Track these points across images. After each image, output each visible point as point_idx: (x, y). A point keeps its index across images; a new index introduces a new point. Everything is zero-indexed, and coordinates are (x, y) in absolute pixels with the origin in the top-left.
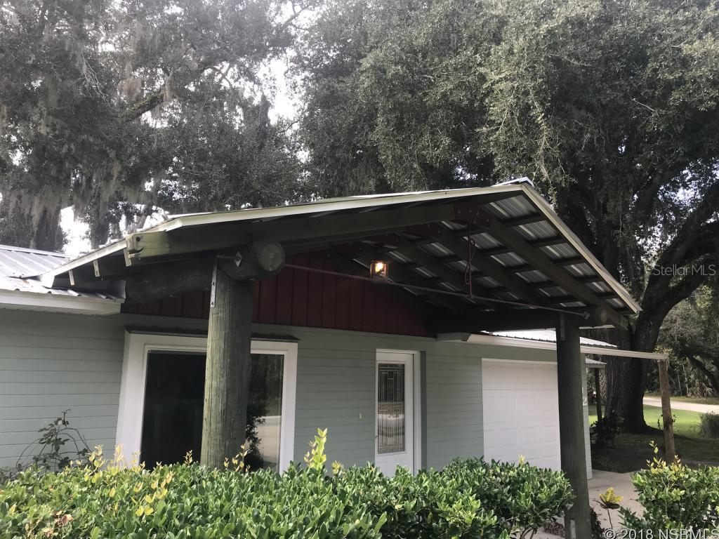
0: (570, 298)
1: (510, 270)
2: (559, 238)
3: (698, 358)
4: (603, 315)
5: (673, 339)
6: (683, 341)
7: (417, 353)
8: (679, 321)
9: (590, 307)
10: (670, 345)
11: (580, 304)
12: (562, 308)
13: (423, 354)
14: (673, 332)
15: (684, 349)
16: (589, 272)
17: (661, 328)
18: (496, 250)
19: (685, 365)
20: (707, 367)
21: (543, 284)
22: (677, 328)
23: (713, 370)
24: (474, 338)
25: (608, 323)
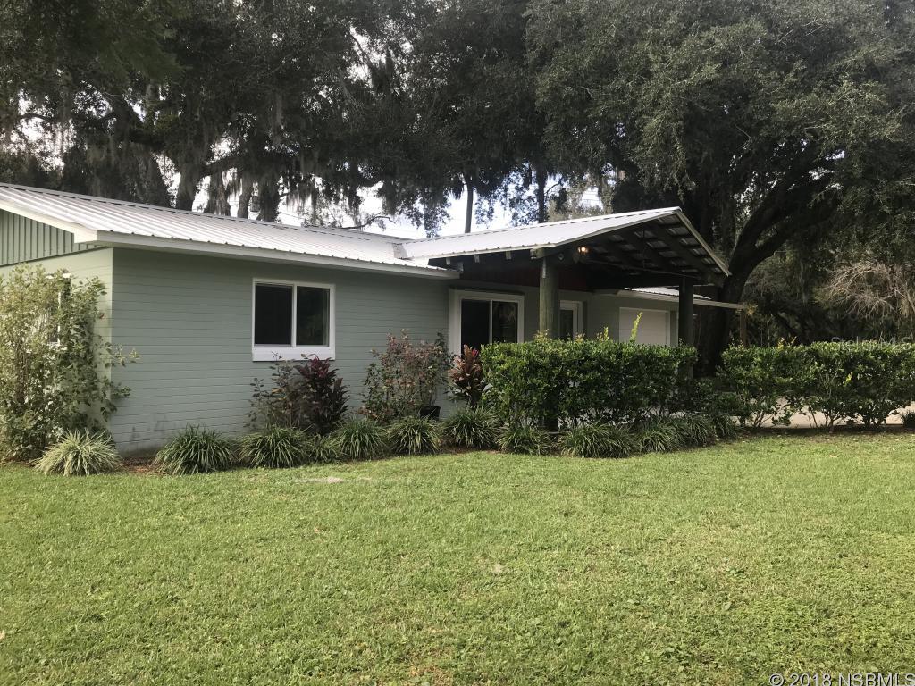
0: (689, 267)
1: (656, 250)
2: (690, 235)
3: (783, 315)
4: (709, 278)
5: (759, 295)
6: (768, 296)
7: (581, 303)
8: (767, 275)
9: (702, 273)
10: (756, 301)
11: (695, 271)
12: (683, 273)
13: (585, 304)
14: (760, 287)
15: (770, 304)
16: (703, 253)
17: (747, 283)
18: (650, 239)
19: (770, 323)
20: (791, 325)
21: (675, 259)
22: (763, 283)
23: (797, 327)
24: (621, 293)
25: (711, 282)
